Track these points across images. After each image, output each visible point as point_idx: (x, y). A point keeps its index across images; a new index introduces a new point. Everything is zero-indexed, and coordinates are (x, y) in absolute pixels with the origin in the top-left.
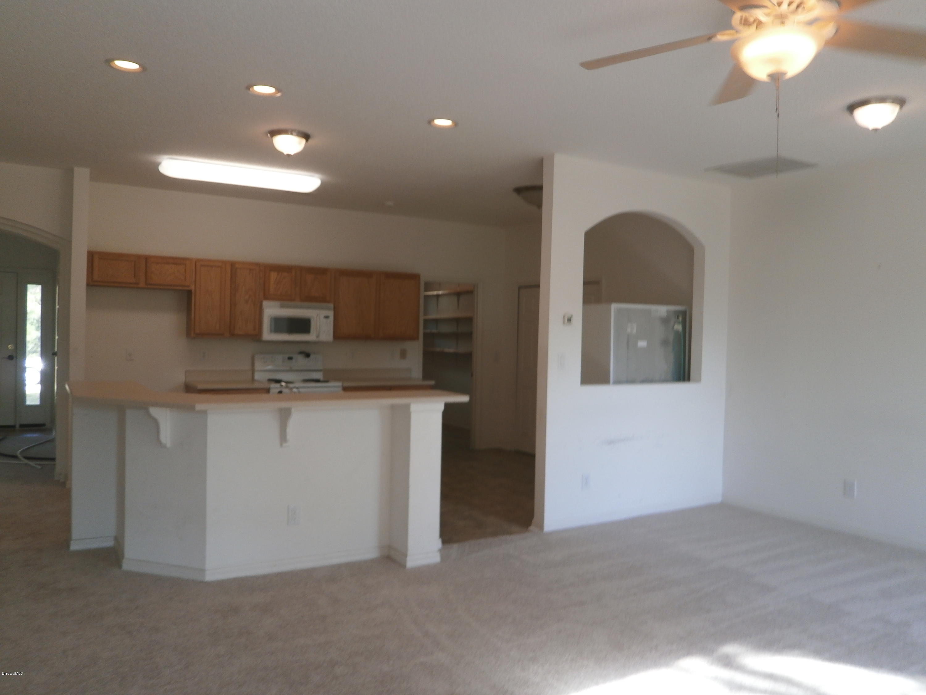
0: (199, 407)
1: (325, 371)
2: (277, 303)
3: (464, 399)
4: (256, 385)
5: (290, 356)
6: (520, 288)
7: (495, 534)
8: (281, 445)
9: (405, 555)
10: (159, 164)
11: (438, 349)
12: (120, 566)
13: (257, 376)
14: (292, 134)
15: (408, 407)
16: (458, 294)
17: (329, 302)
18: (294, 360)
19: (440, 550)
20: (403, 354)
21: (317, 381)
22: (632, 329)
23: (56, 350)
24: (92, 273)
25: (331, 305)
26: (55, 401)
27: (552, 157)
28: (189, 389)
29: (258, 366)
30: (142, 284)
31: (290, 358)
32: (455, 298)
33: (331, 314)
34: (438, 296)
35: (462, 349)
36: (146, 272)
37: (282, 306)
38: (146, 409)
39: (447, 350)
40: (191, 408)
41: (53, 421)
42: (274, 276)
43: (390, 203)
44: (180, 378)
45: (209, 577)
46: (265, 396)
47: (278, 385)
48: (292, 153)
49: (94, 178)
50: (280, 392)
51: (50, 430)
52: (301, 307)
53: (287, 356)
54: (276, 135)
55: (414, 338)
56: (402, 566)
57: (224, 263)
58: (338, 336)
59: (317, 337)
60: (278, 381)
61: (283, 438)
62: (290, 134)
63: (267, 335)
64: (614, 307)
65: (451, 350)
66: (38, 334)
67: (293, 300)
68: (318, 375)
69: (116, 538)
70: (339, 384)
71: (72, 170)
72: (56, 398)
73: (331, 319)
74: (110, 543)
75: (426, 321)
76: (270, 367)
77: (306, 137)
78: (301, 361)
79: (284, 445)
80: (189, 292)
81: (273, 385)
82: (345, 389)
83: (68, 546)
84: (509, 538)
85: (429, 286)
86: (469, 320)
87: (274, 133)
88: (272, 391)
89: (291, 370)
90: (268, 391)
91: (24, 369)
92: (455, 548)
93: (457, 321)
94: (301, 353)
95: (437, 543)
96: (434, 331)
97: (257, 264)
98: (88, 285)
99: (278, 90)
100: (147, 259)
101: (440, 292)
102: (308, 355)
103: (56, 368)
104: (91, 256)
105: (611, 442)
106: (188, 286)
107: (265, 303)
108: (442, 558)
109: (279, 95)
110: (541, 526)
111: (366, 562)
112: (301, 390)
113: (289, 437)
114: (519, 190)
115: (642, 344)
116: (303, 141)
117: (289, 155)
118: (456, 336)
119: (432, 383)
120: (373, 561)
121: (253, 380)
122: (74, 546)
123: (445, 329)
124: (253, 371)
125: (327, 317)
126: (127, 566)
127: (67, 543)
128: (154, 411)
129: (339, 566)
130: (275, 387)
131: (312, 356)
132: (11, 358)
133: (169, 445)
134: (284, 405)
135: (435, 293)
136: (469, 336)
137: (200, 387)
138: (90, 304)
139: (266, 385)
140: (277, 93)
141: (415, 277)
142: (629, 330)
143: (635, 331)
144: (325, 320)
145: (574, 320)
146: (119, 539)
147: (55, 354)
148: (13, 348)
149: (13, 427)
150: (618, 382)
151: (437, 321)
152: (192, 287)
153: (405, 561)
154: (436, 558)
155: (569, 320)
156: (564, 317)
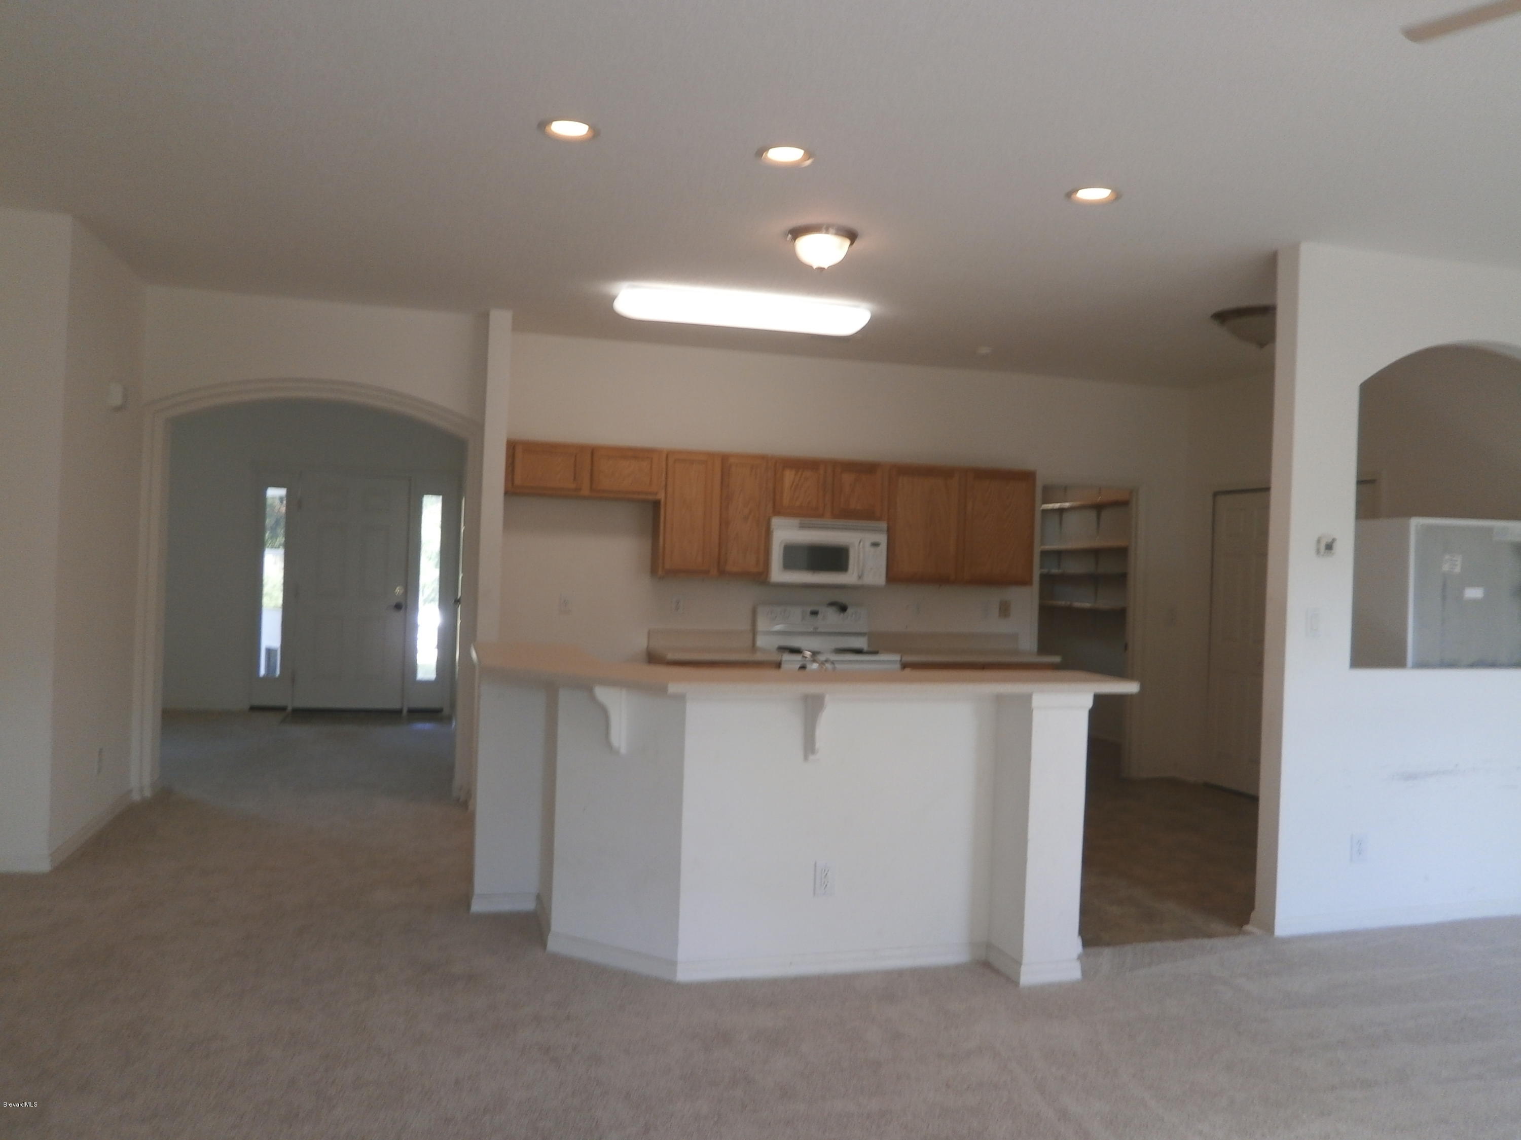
0: (673, 688)
1: (871, 636)
2: (795, 521)
3: (1130, 688)
4: (759, 657)
5: (815, 608)
6: (1215, 495)
7: (1181, 935)
8: (806, 758)
9: (1018, 963)
10: (613, 298)
11: (1062, 603)
12: (544, 945)
13: (761, 642)
14: (827, 232)
15: (1028, 698)
16: (1099, 508)
17: (879, 519)
18: (820, 616)
19: (1080, 958)
20: (1005, 610)
21: (859, 651)
22: (1453, 564)
23: (460, 594)
24: (513, 471)
25: (884, 525)
26: (457, 676)
27: (1295, 249)
28: (653, 658)
29: (762, 624)
30: (585, 491)
31: (814, 613)
32: (1093, 514)
33: (882, 539)
34: (1061, 511)
35: (1104, 602)
36: (592, 470)
37: (802, 527)
38: (590, 690)
39: (1077, 604)
40: (660, 690)
41: (453, 705)
42: (789, 476)
43: (984, 350)
44: (641, 643)
45: (684, 975)
46: (773, 673)
47: (797, 657)
48: (826, 265)
49: (518, 326)
50: (803, 667)
51: (449, 719)
52: (833, 528)
53: (809, 609)
54: (801, 236)
55: (1025, 582)
56: (1012, 981)
57: (711, 455)
58: (893, 577)
59: (860, 577)
60: (796, 651)
61: (809, 746)
62: (824, 231)
63: (778, 574)
64: (1416, 523)
65: (1087, 605)
66: (436, 573)
67: (822, 516)
68: (860, 643)
69: (539, 898)
70: (897, 657)
71: (486, 316)
72: (457, 670)
73: (884, 547)
74: (529, 905)
75: (1044, 554)
76: (778, 627)
77: (852, 236)
78: (831, 618)
79: (811, 757)
80: (656, 504)
81: (786, 657)
82: (904, 666)
83: (469, 906)
84: (1207, 943)
85: (1049, 493)
86: (1121, 553)
87: (797, 232)
88: (784, 666)
89: (815, 633)
90: (778, 665)
91: (415, 627)
92: (1106, 956)
93: (1096, 553)
94: (832, 604)
95: (1075, 944)
96: (1055, 571)
97: (764, 458)
98: (506, 493)
99: (809, 154)
100: (593, 452)
101: (1067, 505)
102: (843, 608)
103: (459, 622)
104: (513, 448)
105: (1410, 777)
106: (656, 494)
107: (776, 521)
108: (1084, 972)
109: (809, 162)
110: (1269, 926)
111: (946, 969)
112: (838, 666)
113: (818, 744)
114: (1222, 317)
115: (1474, 593)
116: (847, 243)
117: (821, 269)
118: (1094, 580)
119: (1057, 659)
120: (958, 967)
121: (753, 647)
122: (477, 906)
123: (1073, 567)
124: (754, 632)
125: (875, 545)
126: (554, 945)
127: (466, 899)
128: (603, 694)
129: (900, 973)
130: (791, 662)
131: (850, 611)
132: (398, 607)
133: (623, 750)
134: (813, 688)
135: (1057, 505)
136: (1120, 580)
137: (671, 656)
138: (509, 523)
139: (775, 657)
140: (805, 161)
141: (1027, 477)
142: (1446, 568)
143: (1458, 570)
144: (872, 549)
145: (1337, 546)
146: (543, 899)
147: (457, 601)
148: (402, 592)
149: (399, 712)
150: (1421, 665)
151: (1059, 554)
152: (661, 496)
153: (1018, 974)
154: (1074, 973)
155: (1329, 547)
156: (1319, 541)
